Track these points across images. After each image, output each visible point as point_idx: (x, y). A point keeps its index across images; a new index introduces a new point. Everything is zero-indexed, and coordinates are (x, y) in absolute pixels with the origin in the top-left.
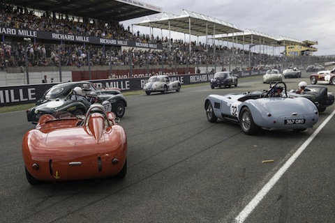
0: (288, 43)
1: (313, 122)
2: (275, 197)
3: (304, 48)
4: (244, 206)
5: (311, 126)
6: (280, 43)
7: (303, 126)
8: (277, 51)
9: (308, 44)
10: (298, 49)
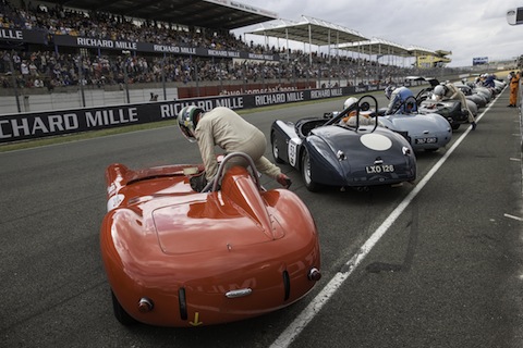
0: (419, 53)
1: (446, 141)
2: (404, 224)
3: (437, 59)
4: (371, 234)
5: (444, 146)
6: (410, 53)
7: (436, 145)
8: (408, 62)
9: (441, 54)
10: (430, 60)
